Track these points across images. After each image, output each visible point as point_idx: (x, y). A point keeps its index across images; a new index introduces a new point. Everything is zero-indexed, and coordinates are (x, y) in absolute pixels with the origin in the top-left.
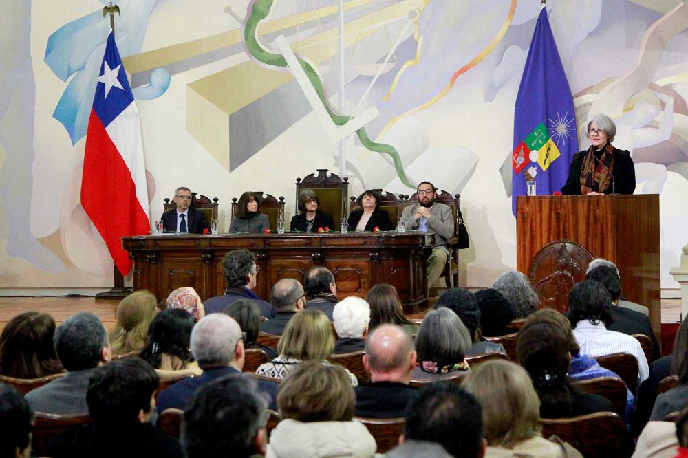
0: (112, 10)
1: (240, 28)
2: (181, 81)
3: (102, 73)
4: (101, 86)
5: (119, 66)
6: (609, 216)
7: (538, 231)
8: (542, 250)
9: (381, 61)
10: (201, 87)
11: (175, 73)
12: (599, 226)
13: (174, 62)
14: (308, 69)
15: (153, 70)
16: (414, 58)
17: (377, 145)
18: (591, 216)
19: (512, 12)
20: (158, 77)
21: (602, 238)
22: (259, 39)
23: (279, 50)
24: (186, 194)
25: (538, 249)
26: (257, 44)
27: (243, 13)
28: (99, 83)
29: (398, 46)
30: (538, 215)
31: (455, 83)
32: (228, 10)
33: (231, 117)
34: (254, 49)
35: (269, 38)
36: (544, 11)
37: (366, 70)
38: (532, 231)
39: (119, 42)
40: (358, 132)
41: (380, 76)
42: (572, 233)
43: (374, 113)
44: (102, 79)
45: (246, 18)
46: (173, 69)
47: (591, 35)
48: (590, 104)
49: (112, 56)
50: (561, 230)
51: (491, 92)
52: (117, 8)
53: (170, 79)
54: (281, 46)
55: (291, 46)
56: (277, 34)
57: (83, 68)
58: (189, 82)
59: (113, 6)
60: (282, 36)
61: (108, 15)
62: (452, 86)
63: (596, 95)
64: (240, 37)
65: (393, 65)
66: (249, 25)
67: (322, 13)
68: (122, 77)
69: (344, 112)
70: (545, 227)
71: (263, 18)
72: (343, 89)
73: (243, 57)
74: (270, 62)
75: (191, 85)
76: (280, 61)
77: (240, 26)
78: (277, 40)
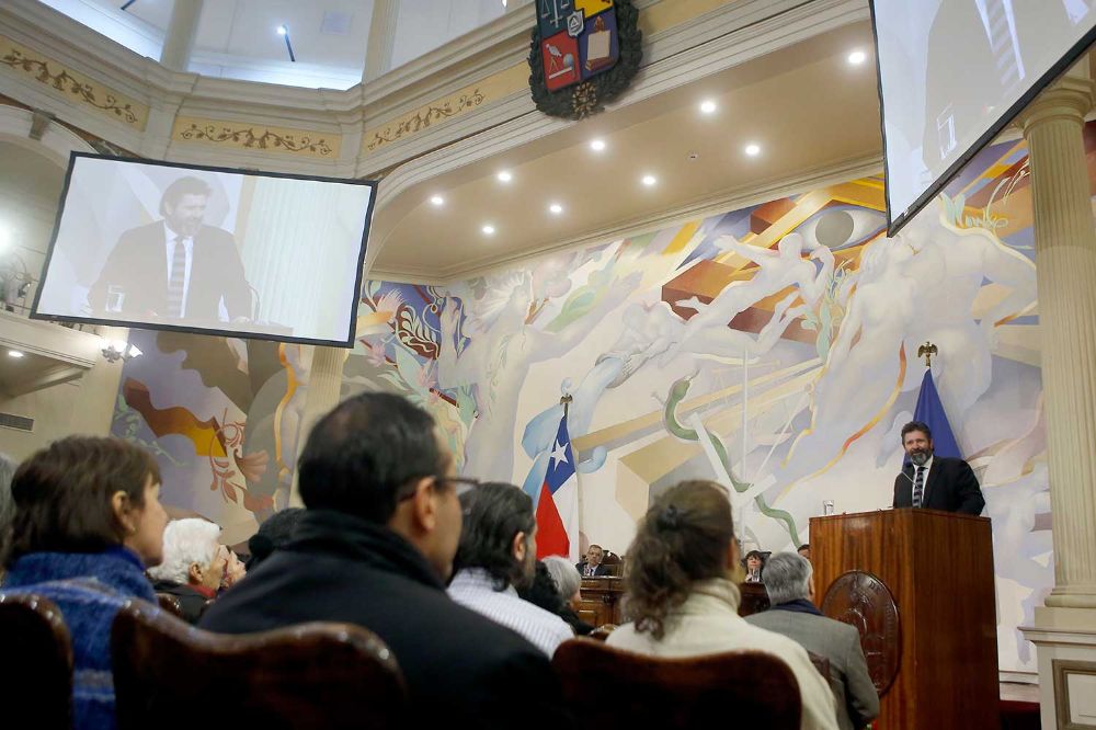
0: (567, 399)
2: (614, 455)
3: (554, 450)
5: (567, 444)
6: (906, 537)
7: (831, 559)
8: (835, 581)
9: (779, 432)
10: (627, 461)
11: (611, 449)
12: (895, 549)
13: (610, 439)
14: (715, 441)
15: (595, 448)
16: (808, 427)
17: (774, 510)
18: (886, 537)
19: (901, 379)
20: (598, 454)
21: (899, 566)
22: (677, 417)
23: (692, 425)
24: (597, 551)
25: (831, 580)
26: (675, 422)
27: (665, 396)
29: (796, 417)
30: (831, 539)
31: (847, 451)
32: (654, 394)
33: (651, 486)
34: (672, 425)
35: (685, 415)
36: (928, 374)
37: (764, 440)
38: (824, 559)
39: (569, 428)
40: (757, 498)
41: (779, 445)
42: (865, 561)
43: (771, 480)
45: (667, 400)
46: (610, 446)
47: (983, 397)
48: (986, 467)
49: (563, 436)
50: (855, 558)
51: (883, 458)
53: (606, 455)
54: (695, 422)
55: (703, 421)
56: (693, 411)
58: (621, 457)
60: (695, 414)
61: (564, 404)
62: (844, 453)
63: (990, 458)
64: (661, 417)
65: (789, 435)
66: (670, 406)
67: (729, 392)
68: (568, 453)
69: (744, 480)
70: (838, 554)
71: (681, 398)
72: (744, 459)
73: (663, 433)
74: (684, 437)
75: (622, 459)
76: (693, 436)
77: (662, 407)
78: (692, 417)
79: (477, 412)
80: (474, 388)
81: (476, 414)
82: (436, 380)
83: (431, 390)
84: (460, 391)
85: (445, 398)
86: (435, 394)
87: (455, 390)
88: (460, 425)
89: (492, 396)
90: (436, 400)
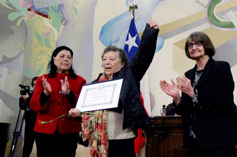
0: (134, 8)
1: (205, 11)
2: (170, 42)
3: (127, 39)
4: (127, 46)
5: (136, 36)
11: (167, 38)
13: (166, 33)
22: (217, 14)
23: (229, 19)
26: (216, 18)
27: (206, 2)
28: (125, 45)
32: (197, 2)
34: (213, 20)
35: (223, 13)
44: (127, 43)
45: (208, 4)
49: (133, 30)
52: (136, 7)
53: (163, 42)
57: (118, 41)
58: (174, 42)
59: (134, 6)
60: (231, 11)
61: (132, 11)
64: (205, 15)
66: (210, 8)
68: (138, 41)
71: (219, 3)
73: (207, 26)
75: (176, 44)
76: (230, 25)
77: (204, 9)
78: (228, 14)
79: (64, 21)
80: (61, 7)
81: (64, 22)
82: (32, 3)
83: (29, 10)
84: (50, 9)
85: (40, 14)
86: (32, 12)
87: (47, 8)
88: (52, 30)
89: (75, 10)
90: (33, 16)
